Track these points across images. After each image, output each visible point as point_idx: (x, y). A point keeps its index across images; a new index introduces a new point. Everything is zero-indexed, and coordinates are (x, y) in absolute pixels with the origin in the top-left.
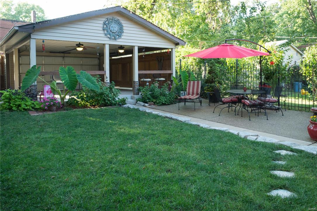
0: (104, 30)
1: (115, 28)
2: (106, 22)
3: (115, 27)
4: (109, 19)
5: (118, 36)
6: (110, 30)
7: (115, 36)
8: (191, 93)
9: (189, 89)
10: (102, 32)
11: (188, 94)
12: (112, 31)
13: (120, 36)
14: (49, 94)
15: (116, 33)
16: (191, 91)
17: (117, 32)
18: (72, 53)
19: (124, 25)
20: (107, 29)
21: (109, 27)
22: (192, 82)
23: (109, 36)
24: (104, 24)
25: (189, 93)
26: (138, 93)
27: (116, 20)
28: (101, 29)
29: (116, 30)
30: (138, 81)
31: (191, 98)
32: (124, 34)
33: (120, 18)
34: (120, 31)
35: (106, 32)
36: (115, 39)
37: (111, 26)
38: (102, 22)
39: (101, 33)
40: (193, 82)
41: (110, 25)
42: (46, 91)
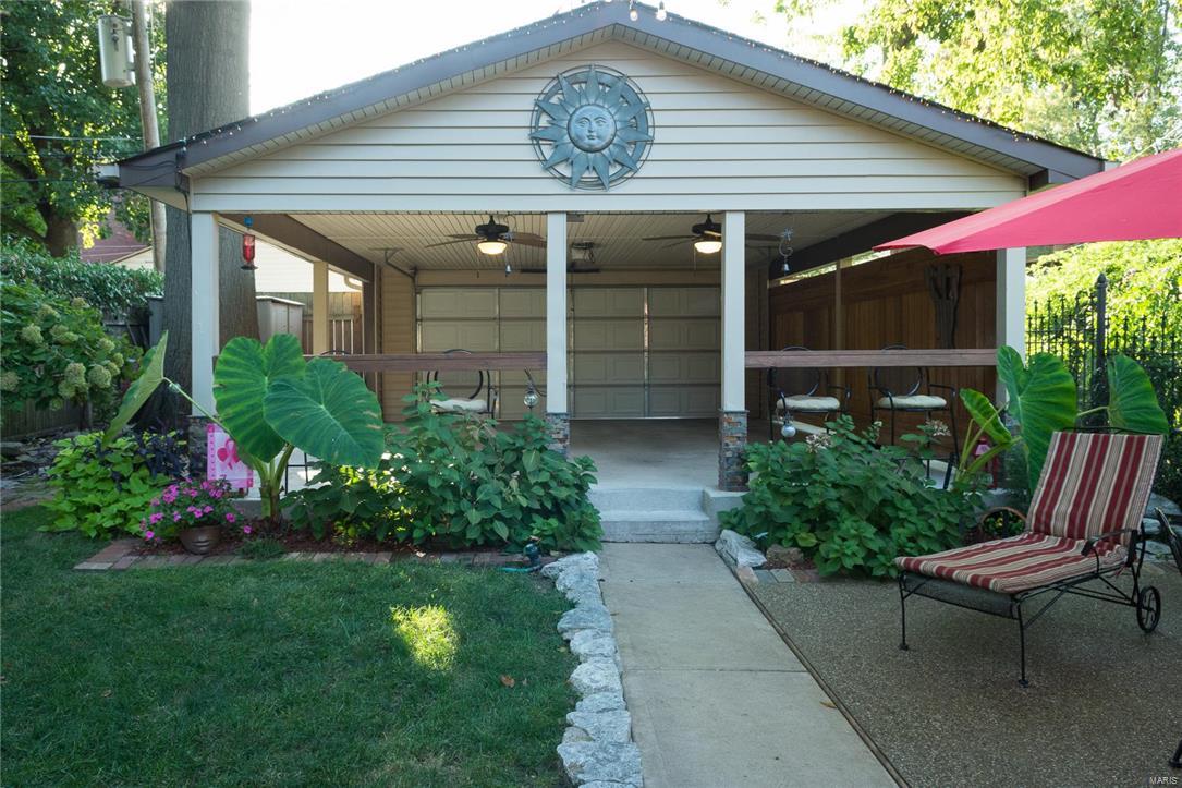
0: (536, 139)
1: (601, 123)
2: (548, 96)
3: (599, 119)
4: (565, 83)
5: (618, 168)
6: (573, 136)
7: (600, 166)
8: (1060, 523)
9: (1054, 487)
10: (528, 153)
11: (1037, 531)
12: (581, 144)
13: (629, 167)
14: (230, 465)
15: (606, 152)
16: (1064, 506)
17: (611, 142)
18: (607, 270)
19: (655, 102)
20: (550, 133)
21: (565, 124)
22: (1117, 443)
23: (567, 172)
24: (541, 108)
25: (1047, 525)
26: (740, 479)
27: (606, 79)
28: (523, 136)
29: (602, 133)
30: (742, 408)
31: (987, 580)
32: (655, 152)
33: (627, 69)
34: (633, 136)
35: (548, 151)
36: (600, 184)
37: (575, 117)
38: (528, 103)
39: (523, 161)
40: (1130, 441)
41: (571, 111)
42: (216, 450)
